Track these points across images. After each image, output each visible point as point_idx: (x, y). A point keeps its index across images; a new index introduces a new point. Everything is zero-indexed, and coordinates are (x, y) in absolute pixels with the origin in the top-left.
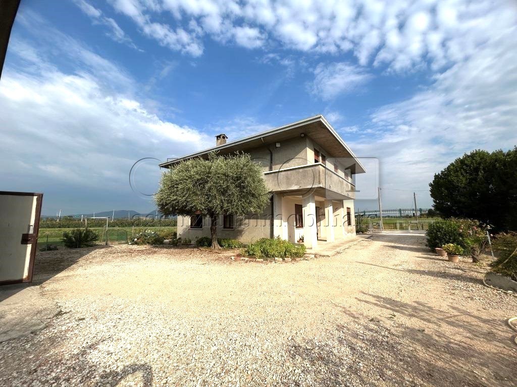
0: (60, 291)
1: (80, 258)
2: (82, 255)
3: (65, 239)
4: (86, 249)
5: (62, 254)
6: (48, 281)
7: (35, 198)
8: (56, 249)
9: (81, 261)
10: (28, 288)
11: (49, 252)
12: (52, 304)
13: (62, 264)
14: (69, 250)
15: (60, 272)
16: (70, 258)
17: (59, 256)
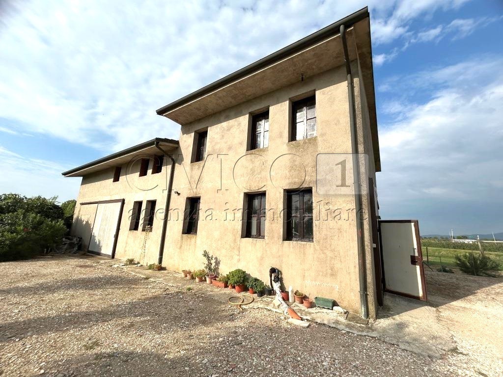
0: (456, 323)
1: (478, 289)
2: (481, 286)
3: (458, 262)
4: (486, 279)
5: (457, 279)
6: (444, 307)
7: (413, 224)
8: (451, 272)
9: (481, 293)
10: (426, 307)
11: (444, 273)
12: (447, 334)
13: (458, 291)
14: (466, 276)
15: (456, 300)
16: (467, 286)
17: (454, 280)
